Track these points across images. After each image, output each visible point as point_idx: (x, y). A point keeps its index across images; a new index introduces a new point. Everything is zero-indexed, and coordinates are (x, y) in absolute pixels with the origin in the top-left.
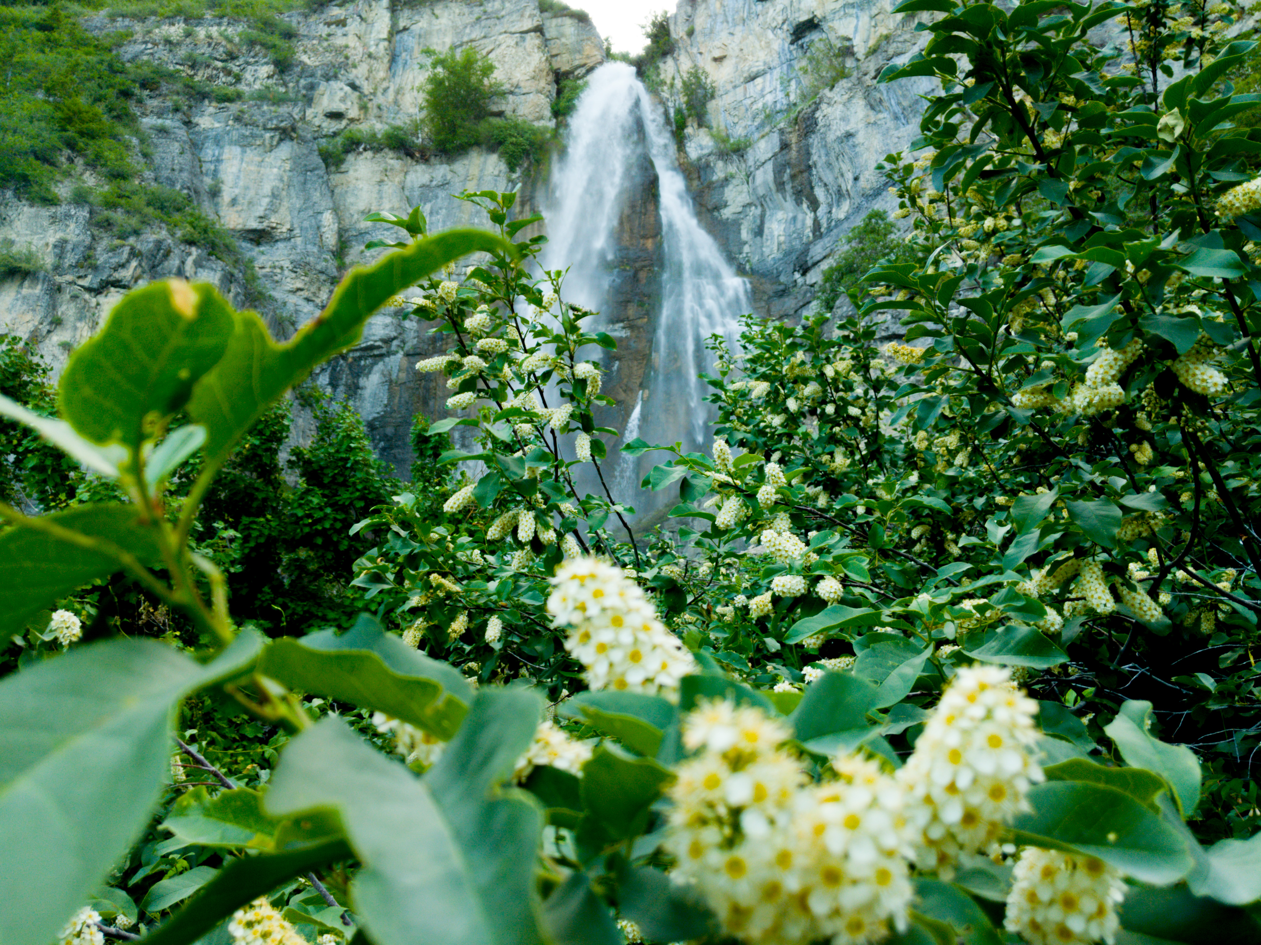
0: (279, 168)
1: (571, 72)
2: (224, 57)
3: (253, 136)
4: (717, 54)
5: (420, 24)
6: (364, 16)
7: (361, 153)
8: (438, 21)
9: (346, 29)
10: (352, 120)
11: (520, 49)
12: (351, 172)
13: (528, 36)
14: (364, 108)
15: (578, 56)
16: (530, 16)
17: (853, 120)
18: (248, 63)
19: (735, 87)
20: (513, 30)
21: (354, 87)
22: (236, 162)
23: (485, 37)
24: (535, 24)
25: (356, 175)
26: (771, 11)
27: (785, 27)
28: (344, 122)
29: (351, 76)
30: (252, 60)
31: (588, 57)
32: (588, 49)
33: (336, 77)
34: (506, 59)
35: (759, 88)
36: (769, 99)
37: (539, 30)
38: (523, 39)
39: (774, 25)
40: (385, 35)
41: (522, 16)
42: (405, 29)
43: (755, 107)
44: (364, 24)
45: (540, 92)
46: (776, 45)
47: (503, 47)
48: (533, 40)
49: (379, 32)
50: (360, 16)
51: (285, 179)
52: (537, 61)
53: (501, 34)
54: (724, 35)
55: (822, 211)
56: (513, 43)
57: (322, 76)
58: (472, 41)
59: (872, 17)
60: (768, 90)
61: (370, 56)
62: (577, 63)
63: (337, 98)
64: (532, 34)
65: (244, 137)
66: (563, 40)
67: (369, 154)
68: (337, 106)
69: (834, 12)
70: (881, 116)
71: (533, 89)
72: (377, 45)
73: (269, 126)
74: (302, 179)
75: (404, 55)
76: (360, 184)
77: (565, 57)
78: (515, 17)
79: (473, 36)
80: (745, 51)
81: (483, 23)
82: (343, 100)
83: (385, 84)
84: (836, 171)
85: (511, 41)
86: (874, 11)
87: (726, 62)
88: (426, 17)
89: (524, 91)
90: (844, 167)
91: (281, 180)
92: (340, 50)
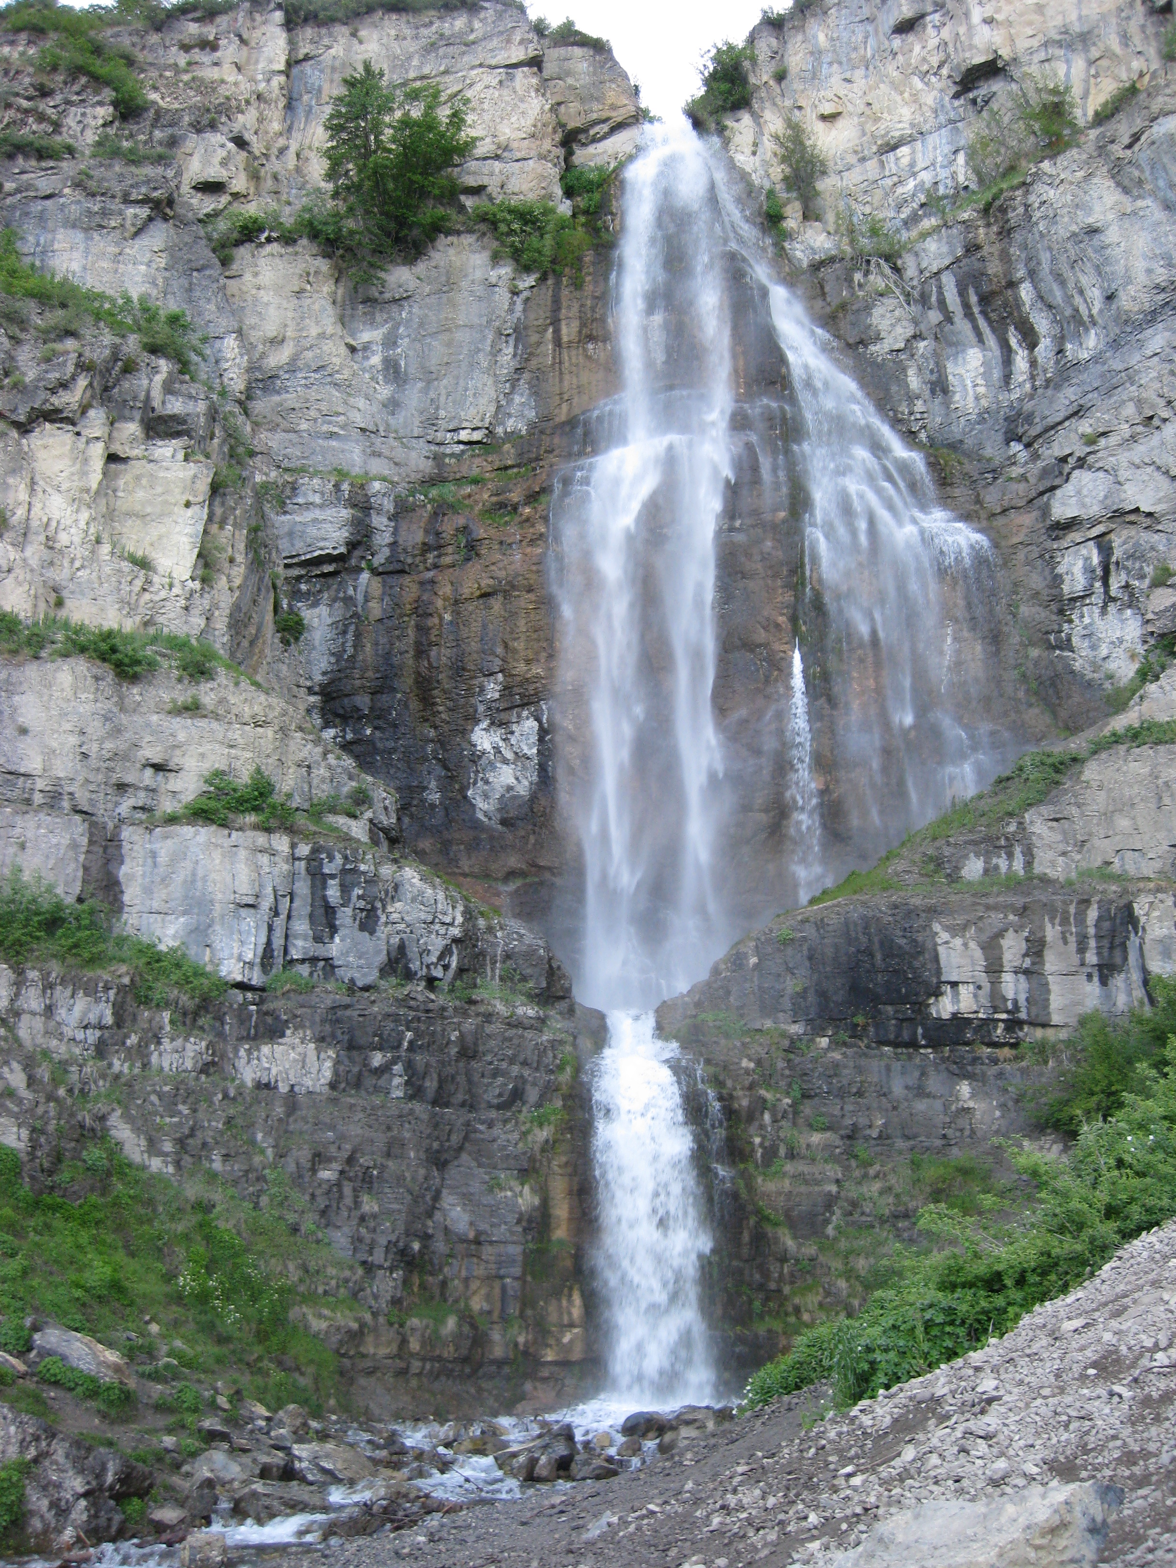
0: (148, 265)
1: (585, 130)
2: (32, 92)
3: (105, 213)
4: (828, 108)
5: (332, 51)
6: (245, 37)
7: (261, 245)
8: (363, 47)
9: (218, 54)
10: (236, 196)
11: (505, 92)
12: (248, 277)
13: (519, 73)
14: (255, 176)
15: (596, 106)
16: (521, 42)
17: (1097, 208)
18: (68, 102)
19: (863, 160)
20: (493, 62)
21: (240, 142)
23: (446, 72)
24: (531, 53)
25: (257, 281)
26: (917, 49)
27: (945, 71)
28: (225, 199)
29: (236, 127)
30: (75, 98)
31: (613, 107)
32: (612, 94)
33: (213, 126)
34: (486, 106)
35: (905, 161)
36: (926, 177)
37: (536, 63)
38: (511, 78)
39: (925, 68)
40: (282, 67)
41: (508, 41)
42: (307, 58)
43: (900, 190)
44: (245, 48)
45: (542, 157)
46: (929, 99)
47: (478, 87)
48: (524, 79)
49: (271, 62)
50: (240, 36)
51: (160, 281)
52: (537, 110)
53: (473, 68)
54: (836, 81)
55: (1045, 348)
56: (495, 82)
57: (191, 124)
58: (423, 78)
59: (1091, 63)
60: (920, 165)
61: (259, 97)
62: (594, 116)
63: (216, 160)
64: (525, 69)
65: (90, 213)
66: (570, 81)
67: (274, 247)
68: (214, 173)
69: (1031, 52)
70: (1140, 203)
71: (533, 153)
72: (269, 80)
73: (133, 198)
74: (184, 282)
75: (306, 98)
76: (265, 296)
77: (574, 107)
78: (495, 42)
79: (426, 71)
80: (876, 107)
81: (441, 52)
82: (224, 163)
83: (281, 142)
84: (1071, 285)
85: (492, 78)
86: (1095, 53)
87: (841, 123)
88: (342, 41)
89: (519, 155)
90: (1084, 280)
91: (154, 284)
92: (210, 88)
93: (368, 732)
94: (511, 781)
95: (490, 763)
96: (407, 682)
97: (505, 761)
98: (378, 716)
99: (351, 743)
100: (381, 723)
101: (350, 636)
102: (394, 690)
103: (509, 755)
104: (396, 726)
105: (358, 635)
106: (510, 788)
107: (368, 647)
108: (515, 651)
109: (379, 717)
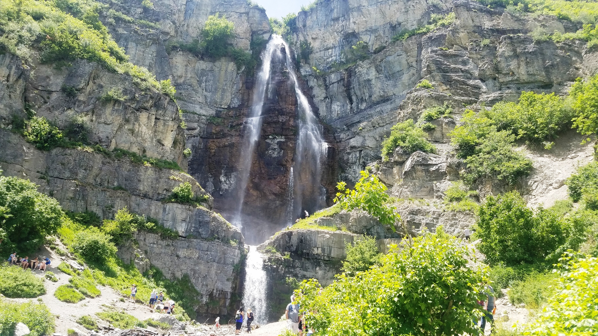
1: (257, 32)
3: (141, 40)
4: (314, 36)
7: (178, 52)
11: (240, 20)
12: (174, 59)
13: (243, 15)
14: (176, 32)
15: (260, 26)
16: (244, 7)
17: (371, 75)
19: (320, 51)
20: (237, 11)
24: (246, 11)
26: (337, 25)
27: (342, 33)
28: (169, 37)
31: (264, 27)
32: (264, 24)
33: (167, 18)
35: (330, 53)
36: (334, 58)
38: (241, 16)
39: (338, 31)
43: (328, 60)
45: (246, 39)
46: (338, 39)
47: (233, 17)
48: (244, 17)
51: (154, 60)
52: (246, 26)
53: (232, 12)
54: (317, 29)
55: (354, 105)
59: (376, 37)
60: (333, 55)
62: (260, 29)
64: (245, 15)
65: (138, 40)
66: (255, 19)
67: (181, 53)
68: (167, 30)
69: (362, 32)
70: (380, 75)
71: (244, 37)
74: (160, 60)
75: (190, 11)
76: (178, 65)
77: (255, 25)
78: (238, 6)
79: (220, 10)
80: (325, 38)
81: (225, 6)
82: (169, 28)
83: (183, 23)
84: (362, 92)
86: (377, 35)
87: (317, 40)
89: (241, 37)
90: (365, 91)
91: (152, 60)
92: (167, 6)
95: (223, 184)
96: (206, 163)
97: (227, 184)
101: (194, 151)
102: (203, 165)
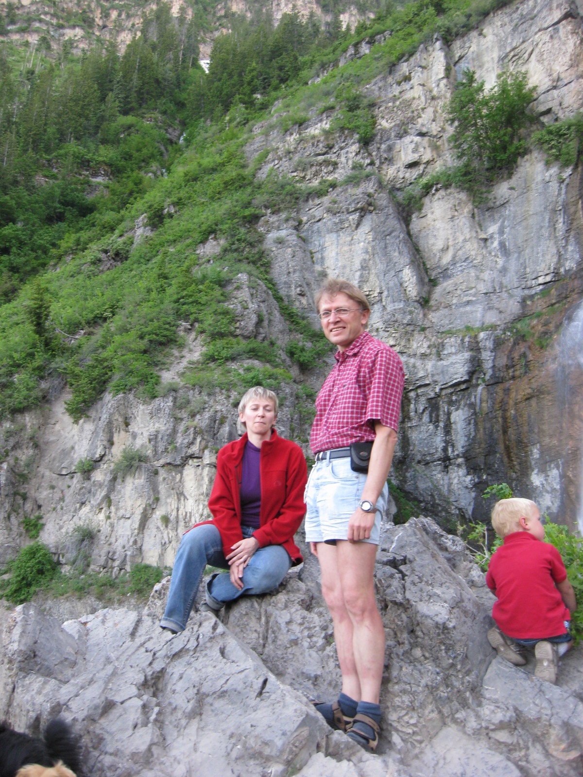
0: (364, 242)
2: (325, 150)
3: (341, 222)
5: (471, 49)
6: (423, 65)
7: (434, 194)
8: (485, 40)
9: (411, 82)
10: (428, 163)
11: (556, 41)
12: (429, 215)
13: (560, 26)
16: (557, 7)
18: (341, 148)
20: (546, 25)
21: (422, 134)
22: (334, 247)
23: (523, 42)
24: (564, 12)
25: (433, 217)
28: (422, 167)
29: (418, 126)
30: (343, 144)
33: (406, 132)
34: (545, 57)
37: (570, 15)
38: (557, 31)
40: (442, 75)
41: (551, 9)
42: (461, 58)
44: (425, 71)
47: (540, 45)
49: (437, 74)
50: (420, 66)
51: (370, 249)
52: (573, 48)
53: (536, 33)
56: (548, 38)
57: (395, 136)
58: (514, 49)
61: (433, 98)
63: (410, 151)
64: (564, 22)
65: (336, 224)
67: (442, 193)
68: (411, 157)
71: (573, 77)
72: (438, 85)
73: (351, 210)
74: (382, 244)
76: (438, 224)
78: (544, 13)
79: (514, 45)
81: (520, 29)
82: (415, 150)
85: (546, 37)
88: (475, 41)
89: (566, 81)
91: (367, 252)
92: (408, 104)
93: (484, 477)
94: (550, 504)
95: (541, 492)
96: (501, 448)
97: (547, 492)
98: (489, 467)
99: (478, 483)
100: (490, 471)
101: (472, 426)
102: (496, 452)
103: (549, 489)
104: (497, 473)
105: (476, 424)
106: (548, 508)
107: (482, 431)
108: (543, 431)
109: (489, 469)
